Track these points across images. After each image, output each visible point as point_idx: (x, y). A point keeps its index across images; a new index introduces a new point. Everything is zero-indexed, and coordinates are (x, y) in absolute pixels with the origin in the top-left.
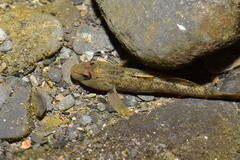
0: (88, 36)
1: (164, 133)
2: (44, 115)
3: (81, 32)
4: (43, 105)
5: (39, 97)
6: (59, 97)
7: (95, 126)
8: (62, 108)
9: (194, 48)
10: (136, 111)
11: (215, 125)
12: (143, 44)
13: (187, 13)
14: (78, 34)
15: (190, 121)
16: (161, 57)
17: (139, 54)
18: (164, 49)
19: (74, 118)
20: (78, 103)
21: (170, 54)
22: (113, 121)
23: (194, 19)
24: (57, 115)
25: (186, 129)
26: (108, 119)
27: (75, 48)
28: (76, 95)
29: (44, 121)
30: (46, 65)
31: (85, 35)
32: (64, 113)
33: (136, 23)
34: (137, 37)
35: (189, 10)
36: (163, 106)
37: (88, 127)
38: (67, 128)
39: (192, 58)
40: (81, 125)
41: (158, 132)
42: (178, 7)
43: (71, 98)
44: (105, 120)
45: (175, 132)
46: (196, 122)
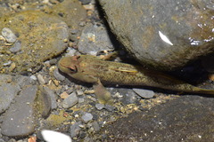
0: (92, 36)
1: (160, 132)
2: (49, 113)
3: (86, 32)
4: (48, 104)
5: (45, 96)
6: (64, 95)
7: (95, 122)
8: (66, 106)
9: (188, 52)
10: (136, 109)
11: (209, 123)
12: (140, 47)
13: (181, 19)
14: (83, 34)
15: (186, 119)
16: (157, 60)
17: (137, 56)
18: (160, 53)
19: (77, 116)
20: (81, 100)
21: (166, 58)
22: (113, 119)
23: (188, 24)
24: (61, 113)
25: (182, 127)
26: (108, 117)
27: (80, 48)
28: (79, 93)
29: (49, 119)
30: (52, 65)
31: (89, 35)
32: (68, 111)
33: (135, 27)
34: (135, 41)
35: (184, 16)
36: (163, 104)
37: (90, 125)
38: (70, 125)
39: (186, 61)
40: (83, 123)
41: (155, 131)
42: (173, 13)
43: (75, 96)
44: (105, 118)
45: (171, 130)
46: (192, 120)
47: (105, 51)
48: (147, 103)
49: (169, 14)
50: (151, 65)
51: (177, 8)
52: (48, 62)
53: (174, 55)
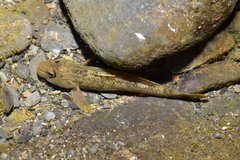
0: (54, 34)
1: (123, 131)
2: (11, 111)
3: (49, 30)
4: (10, 102)
5: (7, 93)
6: (27, 94)
7: (58, 121)
8: (28, 104)
9: (153, 50)
10: (99, 108)
11: (172, 124)
12: (104, 46)
13: (147, 17)
14: (46, 32)
15: (149, 119)
16: (122, 58)
17: (102, 54)
18: (125, 51)
19: (39, 114)
20: (44, 99)
21: (130, 56)
22: (76, 118)
23: (154, 22)
24: (24, 111)
25: (145, 127)
26: (71, 116)
27: (42, 45)
28: (43, 91)
29: (11, 116)
30: (14, 62)
31: (52, 33)
32: (31, 109)
33: (99, 24)
34: (99, 38)
35: (149, 14)
36: (125, 104)
37: (52, 123)
38: (32, 123)
39: (151, 60)
40: (45, 121)
41: (118, 130)
42: (138, 10)
43: (38, 94)
44: (68, 117)
45: (134, 130)
46: (155, 120)
47: (68, 50)
48: (110, 103)
49: (134, 12)
50: (115, 63)
51: (142, 6)
52: (10, 60)
53: (139, 53)
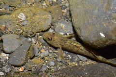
2: (33, 58)
3: (60, 23)
5: (33, 49)
6: (42, 51)
7: (55, 67)
8: (42, 56)
9: (107, 41)
10: (76, 65)
12: (84, 34)
14: (59, 23)
15: (99, 74)
16: (91, 42)
17: (82, 38)
18: (93, 39)
19: (47, 62)
20: (50, 55)
21: (96, 42)
22: (64, 67)
24: (39, 59)
26: (62, 66)
27: (56, 30)
28: (50, 51)
29: (33, 60)
30: (40, 35)
31: (62, 25)
32: (43, 58)
33: (84, 24)
34: (83, 31)
35: (109, 23)
36: (90, 65)
37: (52, 67)
38: (42, 65)
39: (105, 45)
40: (49, 66)
42: (104, 20)
43: (48, 52)
44: (60, 66)
47: (68, 34)
48: (82, 63)
49: (101, 21)
50: (88, 44)
51: (106, 19)
52: (38, 33)
53: (100, 41)
